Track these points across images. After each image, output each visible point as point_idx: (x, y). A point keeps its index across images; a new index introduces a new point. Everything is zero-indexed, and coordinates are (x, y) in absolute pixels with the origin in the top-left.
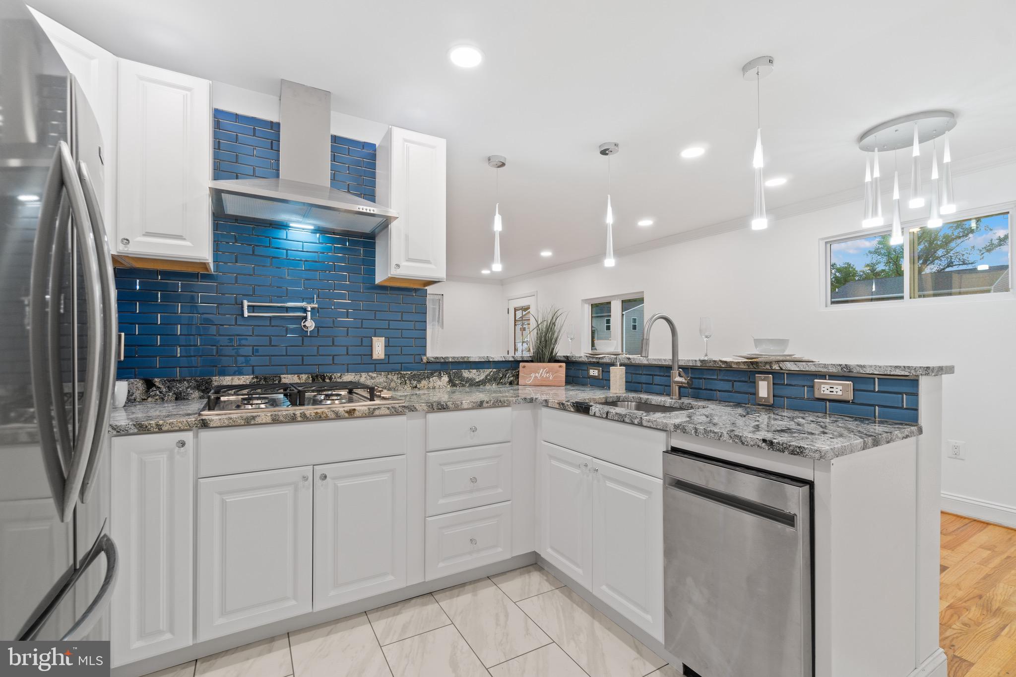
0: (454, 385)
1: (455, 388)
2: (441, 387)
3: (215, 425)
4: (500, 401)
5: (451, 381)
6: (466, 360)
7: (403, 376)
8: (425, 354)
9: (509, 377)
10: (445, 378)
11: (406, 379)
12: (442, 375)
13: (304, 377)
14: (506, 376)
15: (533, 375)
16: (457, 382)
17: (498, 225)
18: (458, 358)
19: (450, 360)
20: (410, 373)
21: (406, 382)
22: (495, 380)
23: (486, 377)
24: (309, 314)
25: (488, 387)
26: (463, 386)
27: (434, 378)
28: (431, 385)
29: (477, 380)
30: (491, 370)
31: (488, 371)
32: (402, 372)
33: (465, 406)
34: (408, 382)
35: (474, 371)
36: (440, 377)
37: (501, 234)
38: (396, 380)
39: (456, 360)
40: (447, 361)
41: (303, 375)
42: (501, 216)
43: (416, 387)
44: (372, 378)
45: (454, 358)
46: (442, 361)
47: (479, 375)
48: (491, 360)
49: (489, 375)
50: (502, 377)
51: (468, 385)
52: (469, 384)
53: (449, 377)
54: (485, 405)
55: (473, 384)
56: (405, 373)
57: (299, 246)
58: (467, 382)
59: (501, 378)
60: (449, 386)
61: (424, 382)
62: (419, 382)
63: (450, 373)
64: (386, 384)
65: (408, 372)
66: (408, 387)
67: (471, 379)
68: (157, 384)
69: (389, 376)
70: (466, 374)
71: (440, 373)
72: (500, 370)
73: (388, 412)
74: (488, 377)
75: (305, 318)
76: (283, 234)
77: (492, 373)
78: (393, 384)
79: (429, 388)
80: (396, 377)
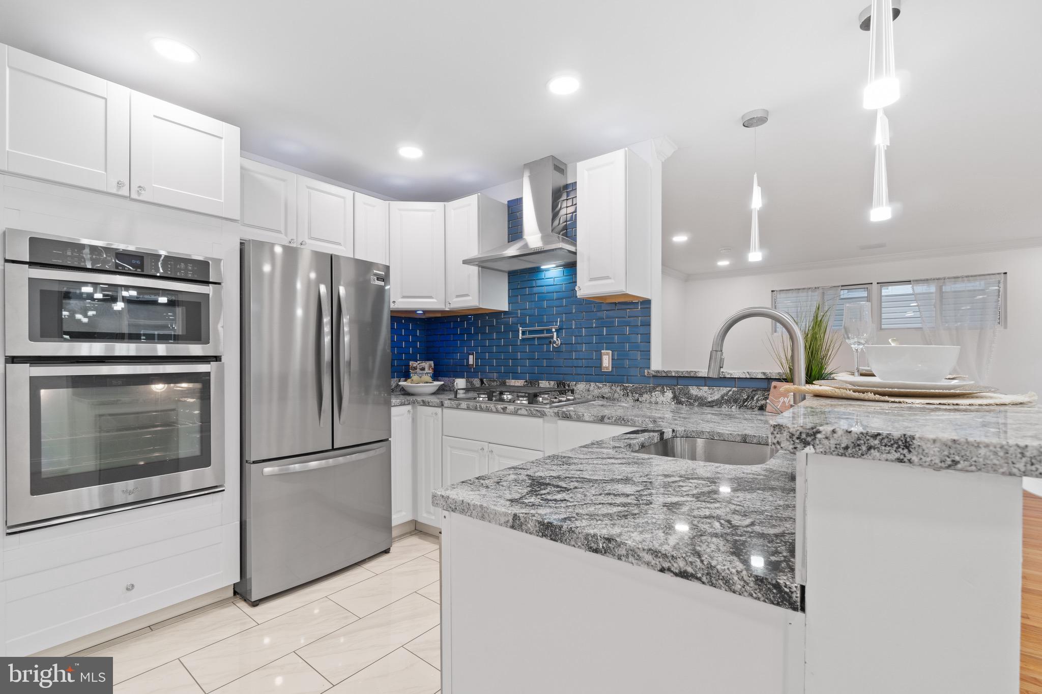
0: (679, 402)
1: (680, 406)
2: (665, 403)
3: (462, 407)
4: (623, 419)
5: (675, 397)
6: (692, 375)
7: (625, 389)
8: (649, 368)
9: (758, 400)
10: (669, 394)
11: (628, 391)
12: (665, 390)
13: (552, 383)
14: (753, 398)
15: (781, 400)
16: (683, 400)
17: (757, 202)
18: (682, 372)
19: (673, 374)
20: (631, 386)
21: (628, 395)
22: (736, 401)
23: (722, 397)
24: (555, 334)
25: (725, 409)
26: (691, 404)
27: (657, 392)
28: (653, 399)
29: (710, 400)
30: (729, 389)
31: (724, 390)
32: (625, 385)
33: (587, 418)
34: (630, 394)
35: (706, 388)
36: (663, 392)
37: (761, 214)
38: (618, 391)
39: (680, 374)
40: (670, 375)
41: (551, 382)
42: (760, 188)
43: (638, 400)
44: (599, 388)
45: (677, 372)
46: (664, 375)
47: (711, 394)
48: (729, 376)
49: (727, 394)
50: (747, 398)
51: (696, 404)
52: (699, 403)
53: (674, 393)
54: (606, 420)
55: (703, 403)
56: (627, 385)
57: (551, 282)
58: (695, 401)
59: (745, 401)
60: (673, 403)
61: (646, 396)
62: (641, 395)
63: (674, 389)
64: (610, 394)
65: (630, 385)
66: (630, 399)
67: (701, 398)
68: (485, 382)
69: (613, 387)
70: (694, 391)
71: (663, 387)
72: (743, 390)
73: (526, 413)
74: (726, 398)
75: (552, 337)
76: (543, 275)
77: (731, 393)
78: (616, 395)
79: (651, 402)
80: (619, 388)
